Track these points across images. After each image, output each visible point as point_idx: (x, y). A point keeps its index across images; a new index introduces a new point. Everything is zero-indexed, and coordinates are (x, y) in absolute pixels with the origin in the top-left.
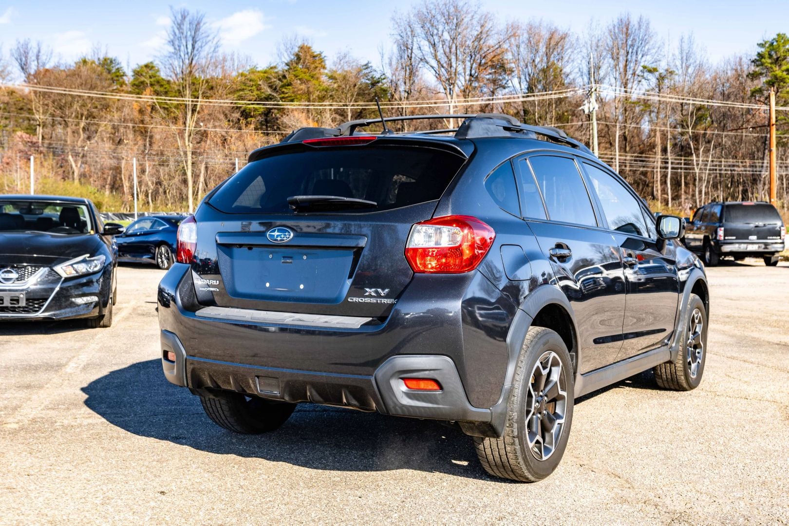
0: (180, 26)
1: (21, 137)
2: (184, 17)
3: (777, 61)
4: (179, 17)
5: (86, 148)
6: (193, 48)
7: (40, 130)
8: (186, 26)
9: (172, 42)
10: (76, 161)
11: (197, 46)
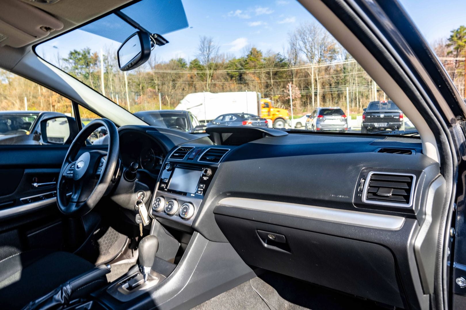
0: (203, 43)
1: (150, 90)
2: (205, 39)
3: (460, 38)
4: (203, 39)
5: (172, 93)
6: (209, 50)
7: (157, 87)
8: (206, 43)
9: (200, 50)
10: (169, 98)
11: (210, 50)
